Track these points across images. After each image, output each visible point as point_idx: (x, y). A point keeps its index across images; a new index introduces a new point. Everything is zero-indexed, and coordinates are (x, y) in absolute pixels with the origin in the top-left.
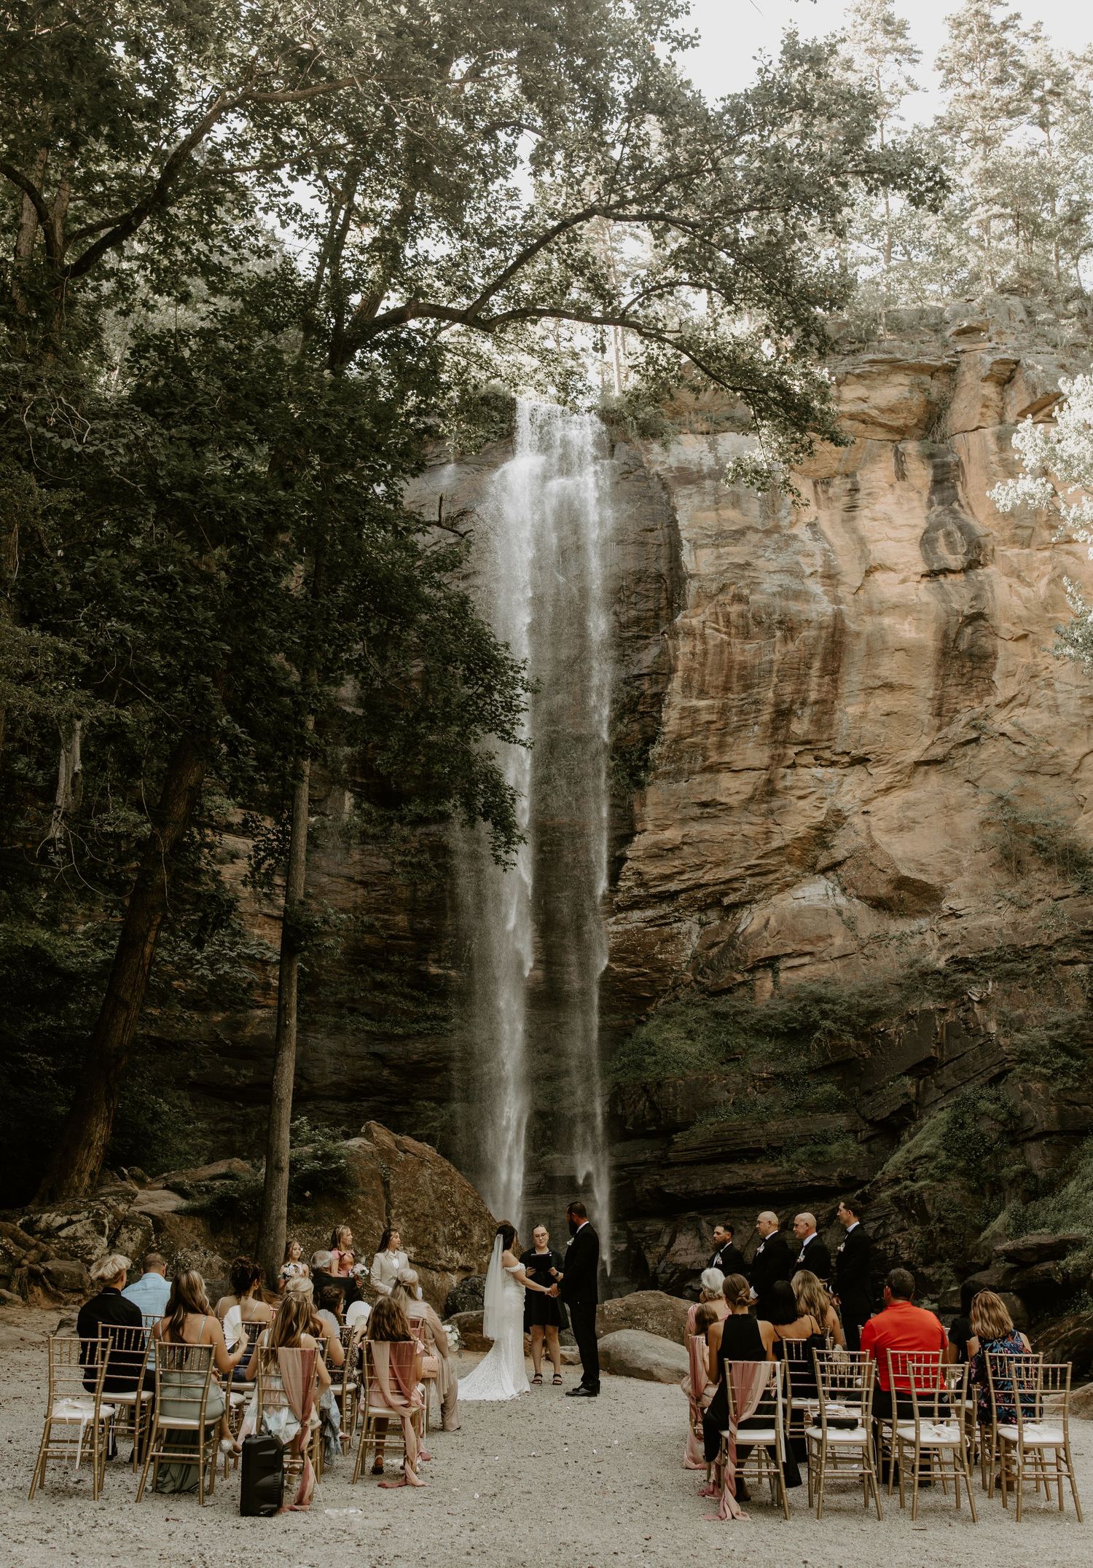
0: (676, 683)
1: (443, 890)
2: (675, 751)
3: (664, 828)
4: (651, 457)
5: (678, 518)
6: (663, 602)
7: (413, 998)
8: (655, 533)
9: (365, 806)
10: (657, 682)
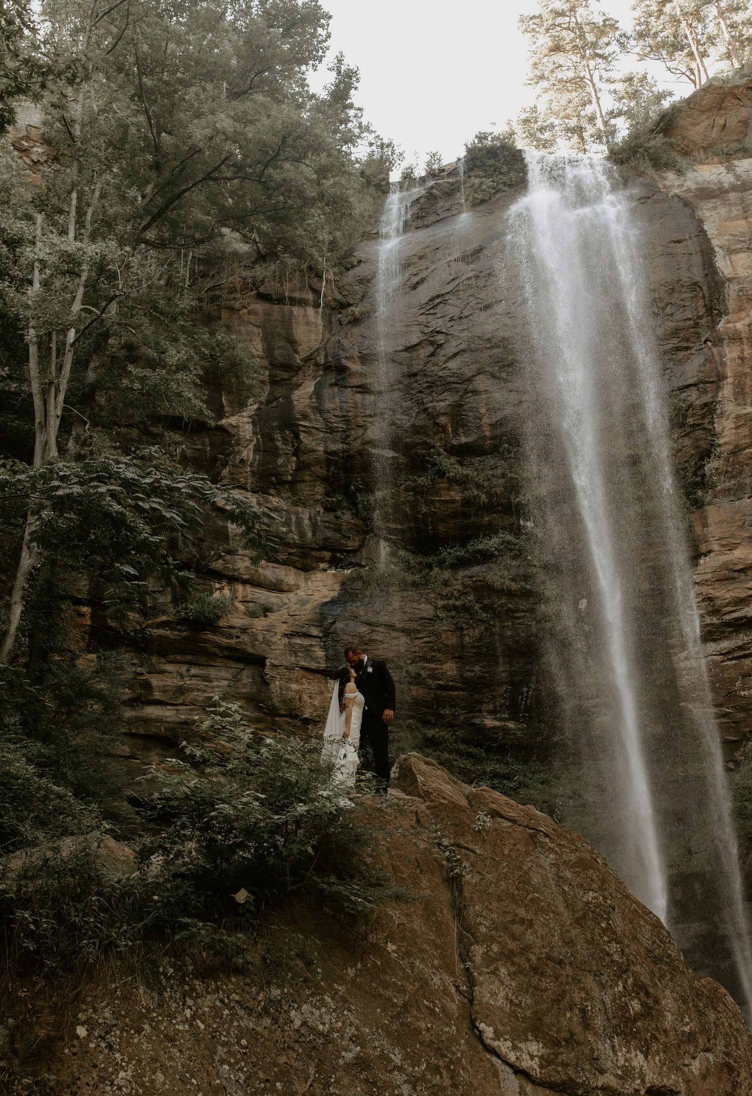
0: (727, 391)
1: (492, 634)
2: (733, 464)
3: (732, 548)
4: (666, 183)
5: (705, 228)
6: (702, 311)
7: (470, 756)
8: (684, 244)
9: (402, 553)
10: (705, 392)
